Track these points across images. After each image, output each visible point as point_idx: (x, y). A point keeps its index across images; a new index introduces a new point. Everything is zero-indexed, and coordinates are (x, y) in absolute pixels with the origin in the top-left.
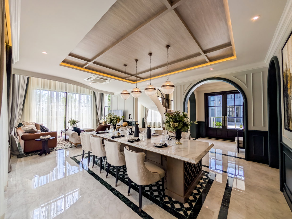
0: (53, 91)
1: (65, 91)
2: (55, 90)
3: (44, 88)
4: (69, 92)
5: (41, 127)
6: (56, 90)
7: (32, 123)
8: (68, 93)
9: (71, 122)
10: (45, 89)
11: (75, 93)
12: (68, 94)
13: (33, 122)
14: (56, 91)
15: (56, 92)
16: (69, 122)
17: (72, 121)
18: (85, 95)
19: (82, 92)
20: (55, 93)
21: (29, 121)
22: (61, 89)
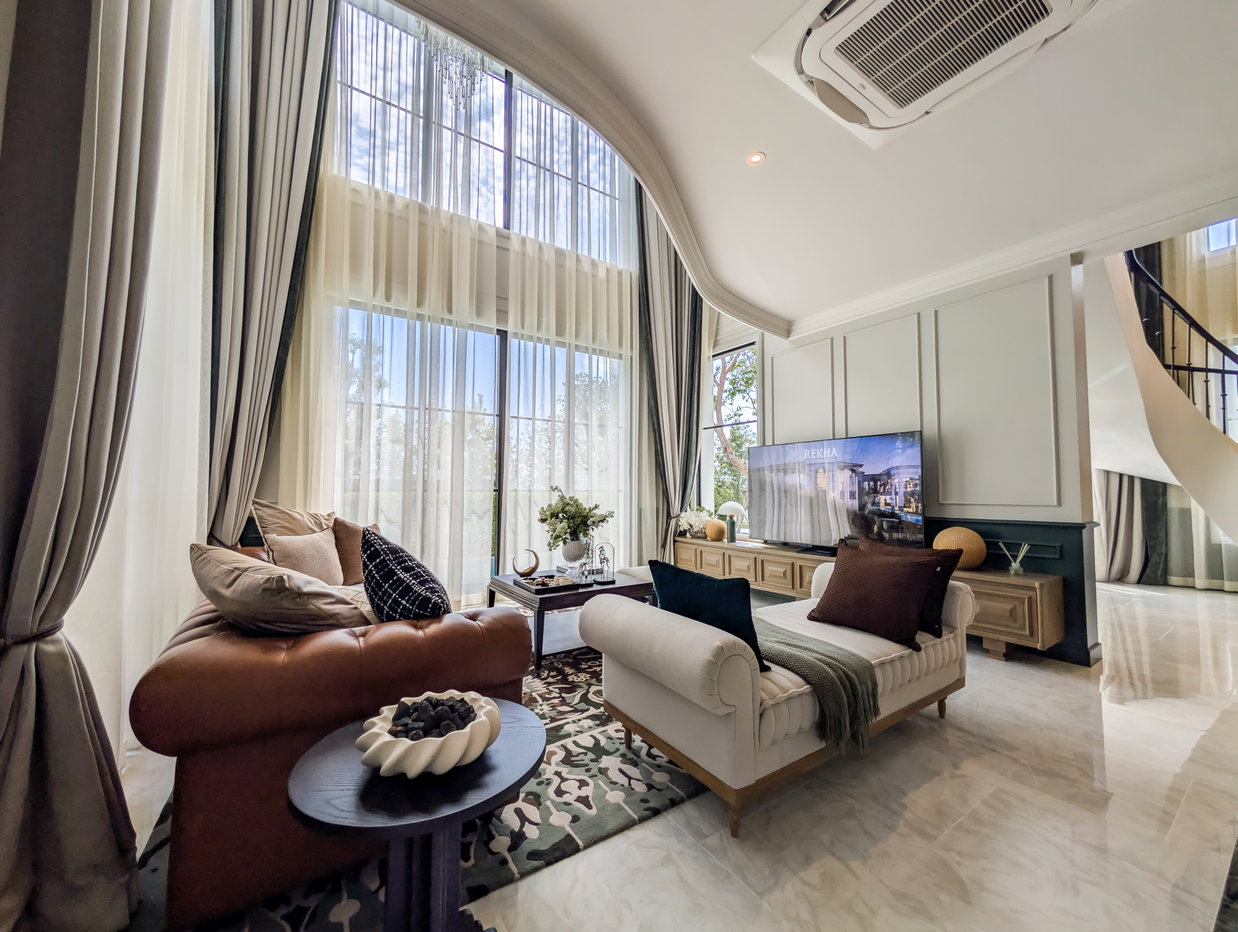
0: (435, 322)
1: (495, 326)
2: (447, 316)
3: (388, 298)
4: (520, 331)
5: (371, 558)
6: (450, 311)
7: (315, 517)
8: (516, 335)
9: (555, 515)
10: (391, 305)
11: (548, 341)
12: (513, 343)
13: (322, 511)
14: (450, 322)
15: (450, 329)
16: (543, 521)
17: (563, 511)
18: (601, 352)
19: (583, 333)
20: (448, 334)
21: (305, 507)
22: (479, 314)
